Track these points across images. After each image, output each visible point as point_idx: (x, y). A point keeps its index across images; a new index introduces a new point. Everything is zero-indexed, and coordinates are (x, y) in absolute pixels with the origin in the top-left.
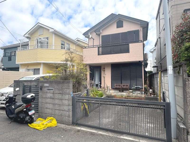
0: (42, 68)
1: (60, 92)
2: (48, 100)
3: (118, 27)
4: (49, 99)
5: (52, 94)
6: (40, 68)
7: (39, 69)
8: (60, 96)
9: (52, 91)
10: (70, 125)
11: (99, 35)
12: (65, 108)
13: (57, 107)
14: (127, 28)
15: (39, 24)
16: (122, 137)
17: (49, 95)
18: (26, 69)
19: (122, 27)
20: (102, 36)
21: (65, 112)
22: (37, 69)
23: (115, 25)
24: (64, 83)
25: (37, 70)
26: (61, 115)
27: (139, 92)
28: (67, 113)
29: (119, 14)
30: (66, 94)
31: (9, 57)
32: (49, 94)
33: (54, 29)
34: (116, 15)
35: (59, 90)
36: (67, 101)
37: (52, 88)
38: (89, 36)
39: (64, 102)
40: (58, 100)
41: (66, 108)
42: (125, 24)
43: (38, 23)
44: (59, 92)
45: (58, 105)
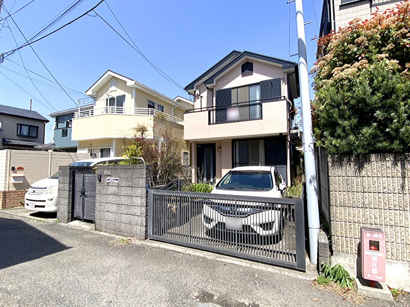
0: (113, 148)
1: (129, 184)
2: (111, 198)
3: (243, 75)
4: (112, 196)
5: (116, 187)
7: (109, 149)
8: (128, 191)
9: (116, 183)
10: (142, 240)
11: (212, 90)
12: (135, 211)
14: (259, 76)
15: (109, 72)
17: (112, 189)
18: (88, 149)
19: (252, 74)
20: (217, 92)
21: (136, 218)
22: (105, 149)
23: (239, 71)
24: (134, 168)
26: (130, 223)
28: (139, 219)
29: (245, 52)
30: (137, 187)
31: (63, 130)
32: (112, 187)
34: (240, 53)
35: (127, 180)
36: (139, 199)
37: (116, 178)
38: (195, 92)
39: (134, 199)
40: (126, 197)
41: (137, 211)
42: (256, 68)
44: (127, 184)
45: (125, 207)
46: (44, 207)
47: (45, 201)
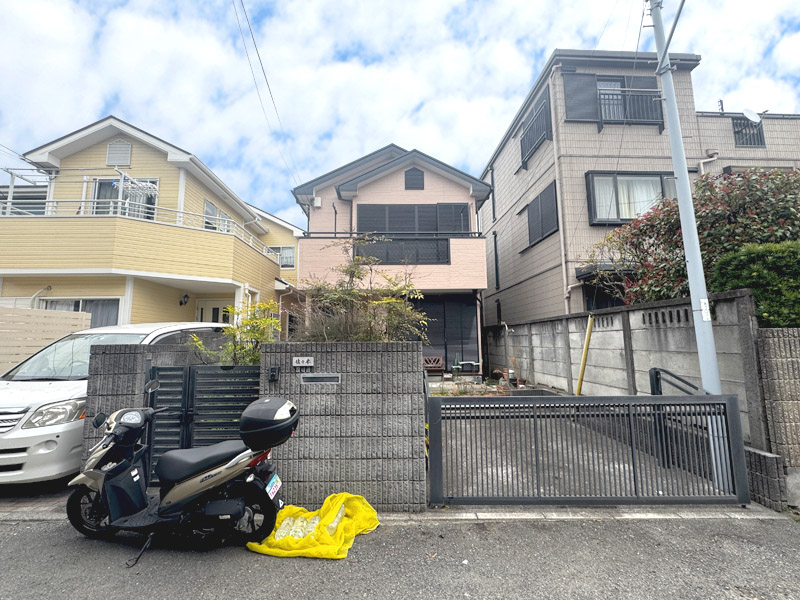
0: (127, 300)
1: (375, 386)
3: (409, 186)
4: (318, 419)
5: (333, 396)
6: (118, 300)
7: (116, 302)
8: (373, 403)
9: (332, 386)
10: (422, 511)
11: (349, 202)
12: (397, 447)
13: (359, 447)
14: (434, 194)
15: (112, 122)
16: (626, 516)
17: (317, 402)
18: (37, 298)
19: (421, 187)
20: (360, 207)
21: (398, 465)
22: (99, 300)
23: (401, 180)
24: (390, 349)
25: (97, 305)
26: (380, 478)
27: (469, 379)
28: (409, 465)
29: (415, 151)
30: (399, 392)
32: (318, 396)
33: (189, 154)
34: (406, 151)
35: (366, 378)
36: (406, 419)
37: (332, 375)
38: (313, 200)
39: (393, 423)
40: (365, 418)
41: (402, 447)
42: (428, 180)
43: (111, 117)
44: (368, 386)
45: (363, 441)
46: (18, 467)
47: (23, 450)
